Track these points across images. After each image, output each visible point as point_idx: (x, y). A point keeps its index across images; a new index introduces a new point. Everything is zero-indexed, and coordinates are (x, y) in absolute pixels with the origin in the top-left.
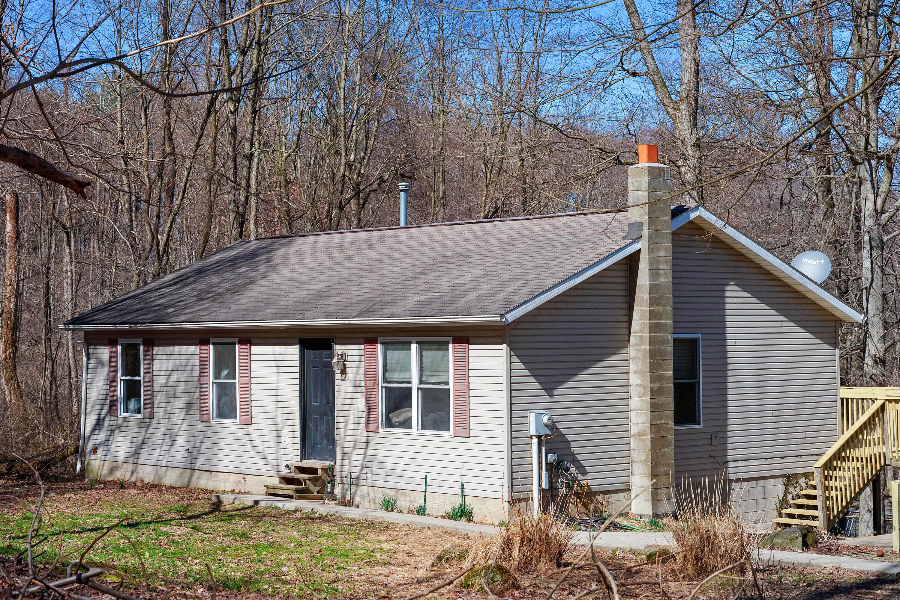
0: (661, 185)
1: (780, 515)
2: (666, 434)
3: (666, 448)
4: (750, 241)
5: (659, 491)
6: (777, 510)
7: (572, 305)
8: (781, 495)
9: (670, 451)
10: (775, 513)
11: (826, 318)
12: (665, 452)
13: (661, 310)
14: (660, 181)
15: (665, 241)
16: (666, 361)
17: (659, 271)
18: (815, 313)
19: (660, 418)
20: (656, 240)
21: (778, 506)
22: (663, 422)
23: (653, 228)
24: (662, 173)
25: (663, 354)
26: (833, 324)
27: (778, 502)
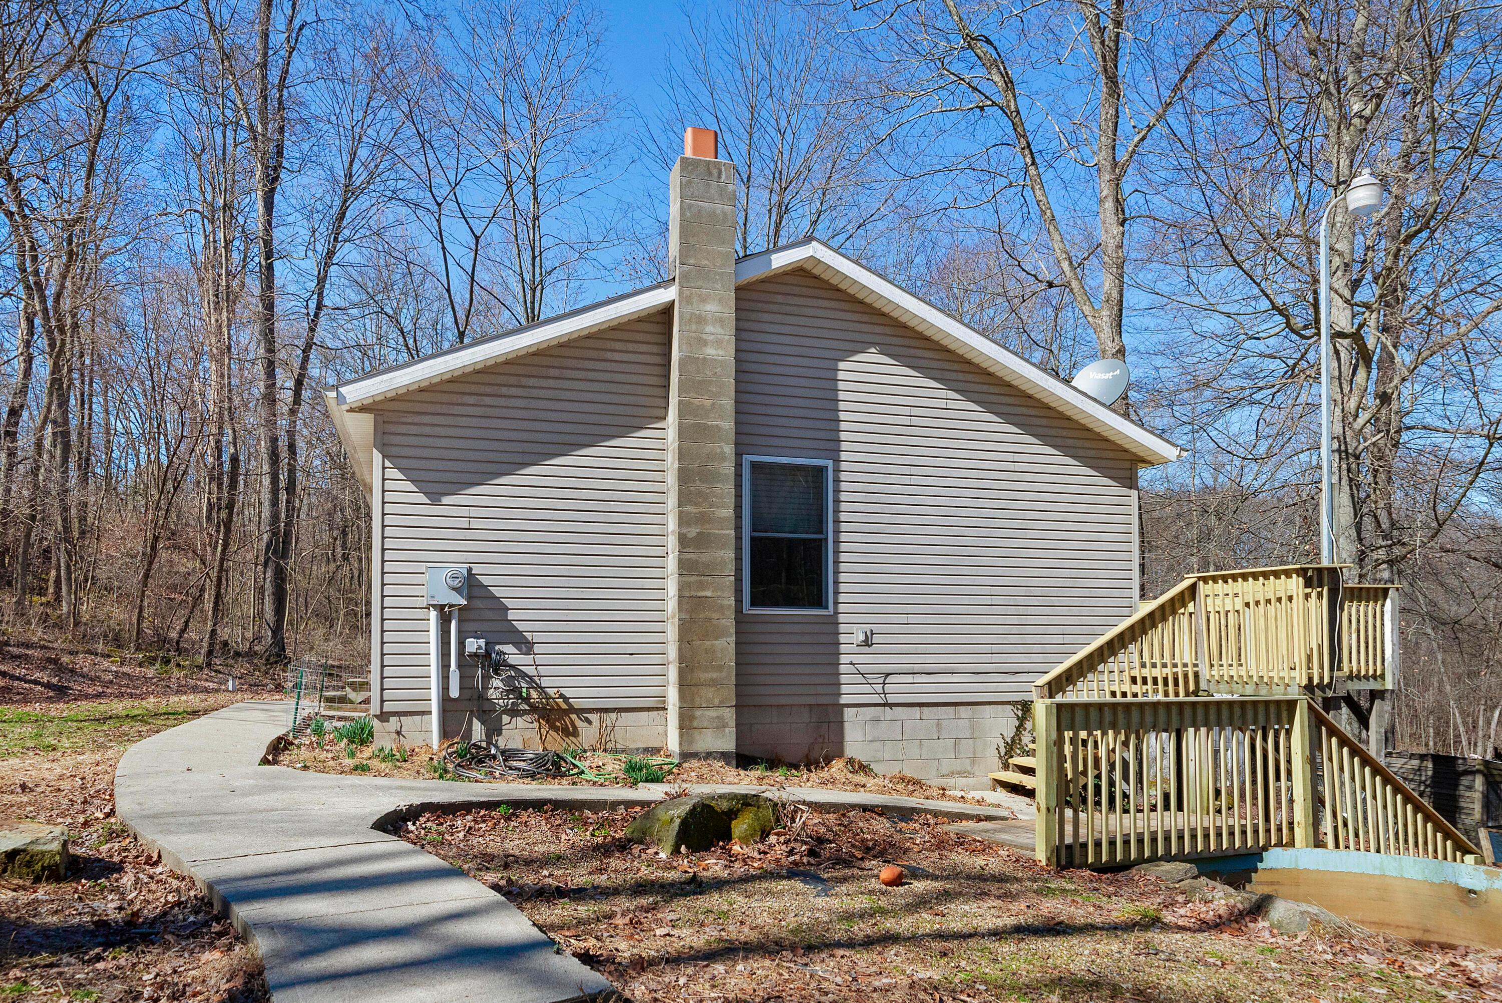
0: (712, 191)
1: (1006, 767)
2: (715, 616)
3: (716, 639)
4: (928, 308)
5: (698, 713)
6: (1000, 757)
7: (535, 393)
8: (1009, 733)
9: (726, 646)
10: (996, 762)
11: (1111, 455)
12: (713, 645)
13: (708, 403)
14: (709, 185)
15: (719, 286)
16: (719, 491)
17: (704, 336)
18: (1087, 444)
19: (702, 586)
20: (699, 283)
21: (1003, 751)
22: (709, 594)
23: (692, 261)
24: (715, 172)
25: (710, 477)
26: (1127, 465)
27: (1002, 745)
